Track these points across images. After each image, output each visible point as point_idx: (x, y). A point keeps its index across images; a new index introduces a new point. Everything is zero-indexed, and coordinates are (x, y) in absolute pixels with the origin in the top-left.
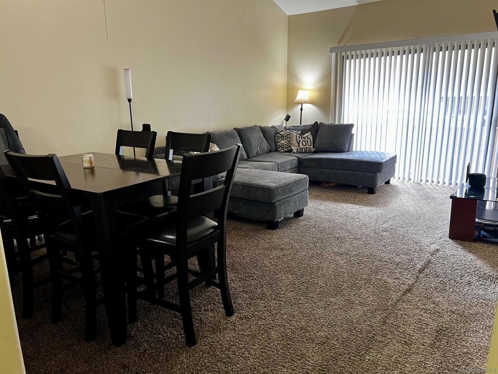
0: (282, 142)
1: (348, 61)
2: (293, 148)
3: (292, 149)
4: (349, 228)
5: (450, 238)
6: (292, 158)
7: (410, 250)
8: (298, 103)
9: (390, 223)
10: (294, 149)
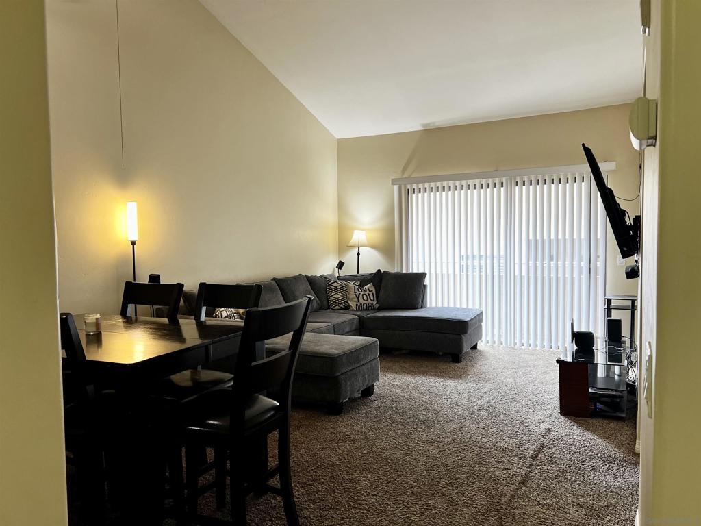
0: (337, 296)
1: (414, 195)
2: (350, 303)
3: (350, 306)
4: (436, 407)
5: (561, 415)
6: (351, 317)
7: (517, 432)
8: (353, 246)
9: (486, 399)
10: (353, 305)
